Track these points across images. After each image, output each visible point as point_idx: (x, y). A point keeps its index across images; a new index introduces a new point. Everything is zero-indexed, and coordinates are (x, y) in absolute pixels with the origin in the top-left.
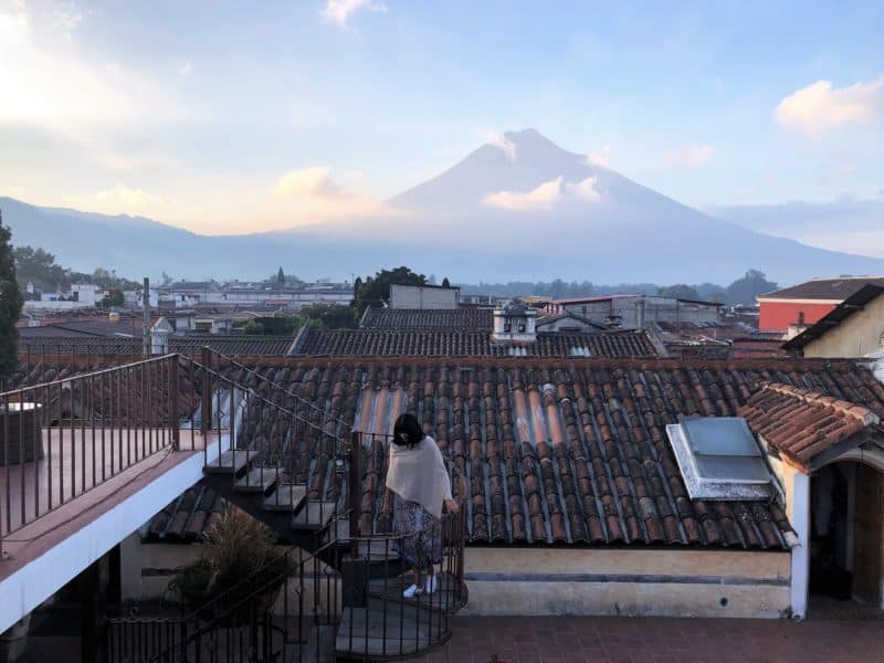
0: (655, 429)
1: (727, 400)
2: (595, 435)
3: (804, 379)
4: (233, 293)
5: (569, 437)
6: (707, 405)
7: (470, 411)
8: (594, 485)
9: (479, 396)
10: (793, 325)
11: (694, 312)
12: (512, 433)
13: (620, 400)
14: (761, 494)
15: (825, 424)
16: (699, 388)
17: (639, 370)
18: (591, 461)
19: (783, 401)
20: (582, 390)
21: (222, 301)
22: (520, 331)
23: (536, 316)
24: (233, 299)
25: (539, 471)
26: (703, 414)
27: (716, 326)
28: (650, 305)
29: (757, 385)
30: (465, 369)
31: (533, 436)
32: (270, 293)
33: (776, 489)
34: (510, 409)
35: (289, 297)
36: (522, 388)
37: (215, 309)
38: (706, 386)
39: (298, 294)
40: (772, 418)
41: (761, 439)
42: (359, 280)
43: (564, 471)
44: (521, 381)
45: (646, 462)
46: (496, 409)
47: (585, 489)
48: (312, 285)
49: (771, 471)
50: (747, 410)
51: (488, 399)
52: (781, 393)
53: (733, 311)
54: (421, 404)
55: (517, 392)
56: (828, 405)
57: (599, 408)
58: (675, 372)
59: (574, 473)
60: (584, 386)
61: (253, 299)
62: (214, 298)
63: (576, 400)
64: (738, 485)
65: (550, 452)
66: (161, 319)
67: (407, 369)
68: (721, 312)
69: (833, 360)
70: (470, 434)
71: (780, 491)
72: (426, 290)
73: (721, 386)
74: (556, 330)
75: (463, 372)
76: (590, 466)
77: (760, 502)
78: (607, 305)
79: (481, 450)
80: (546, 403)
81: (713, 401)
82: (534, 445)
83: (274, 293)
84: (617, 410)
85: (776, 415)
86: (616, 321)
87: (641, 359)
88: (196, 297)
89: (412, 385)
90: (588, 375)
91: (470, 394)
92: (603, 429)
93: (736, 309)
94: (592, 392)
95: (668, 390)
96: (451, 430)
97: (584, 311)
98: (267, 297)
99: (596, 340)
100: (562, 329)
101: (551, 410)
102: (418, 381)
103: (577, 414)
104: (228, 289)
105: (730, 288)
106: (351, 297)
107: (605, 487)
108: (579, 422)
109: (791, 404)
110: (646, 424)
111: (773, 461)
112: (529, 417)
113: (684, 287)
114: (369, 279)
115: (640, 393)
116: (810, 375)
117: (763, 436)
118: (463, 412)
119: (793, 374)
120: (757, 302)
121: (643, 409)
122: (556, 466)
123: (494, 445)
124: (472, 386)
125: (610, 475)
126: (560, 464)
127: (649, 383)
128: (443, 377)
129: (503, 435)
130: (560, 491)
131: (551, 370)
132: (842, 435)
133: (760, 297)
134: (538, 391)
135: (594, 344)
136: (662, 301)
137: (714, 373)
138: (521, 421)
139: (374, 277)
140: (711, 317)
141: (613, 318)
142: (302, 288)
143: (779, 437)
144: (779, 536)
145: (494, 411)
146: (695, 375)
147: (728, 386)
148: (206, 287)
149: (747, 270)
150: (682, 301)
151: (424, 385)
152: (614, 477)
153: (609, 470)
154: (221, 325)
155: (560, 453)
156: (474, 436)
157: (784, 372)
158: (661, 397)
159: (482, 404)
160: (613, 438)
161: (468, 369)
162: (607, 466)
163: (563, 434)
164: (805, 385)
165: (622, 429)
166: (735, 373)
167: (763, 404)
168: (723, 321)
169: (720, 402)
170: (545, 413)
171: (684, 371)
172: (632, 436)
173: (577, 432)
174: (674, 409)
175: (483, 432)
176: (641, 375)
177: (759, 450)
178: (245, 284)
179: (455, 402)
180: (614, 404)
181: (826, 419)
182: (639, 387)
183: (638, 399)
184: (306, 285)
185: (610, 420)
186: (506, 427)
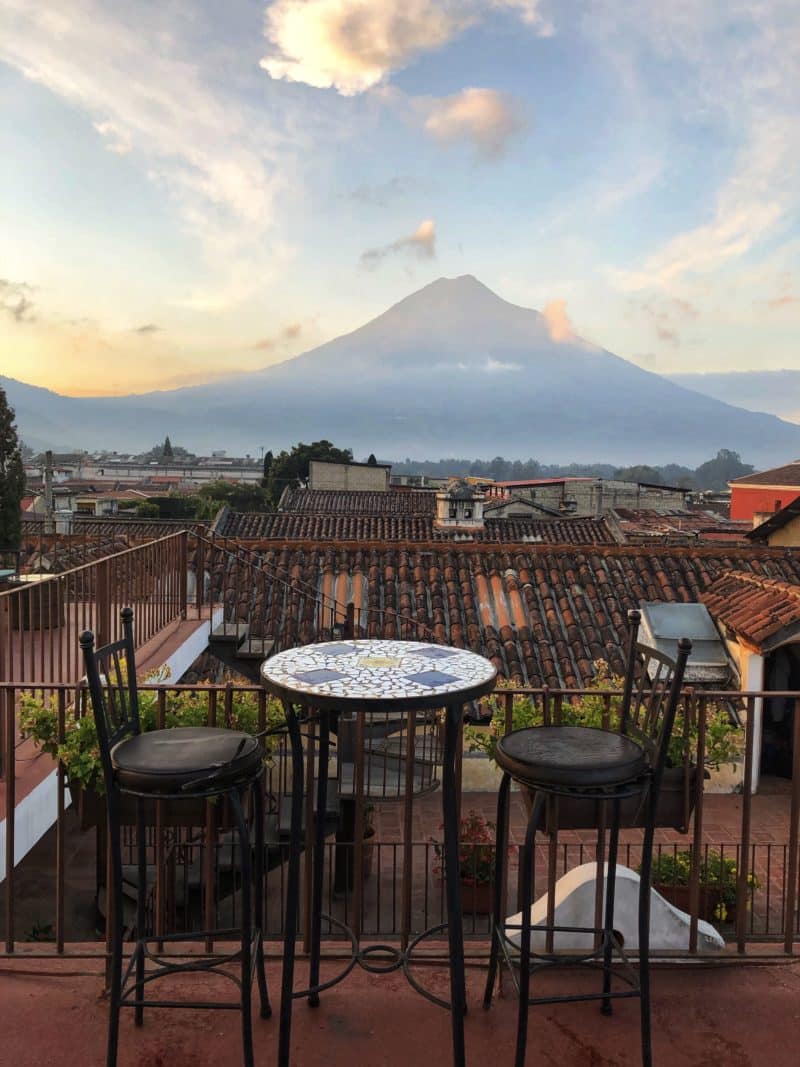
0: (617, 614)
1: (688, 588)
2: (557, 618)
3: (765, 567)
4: (110, 468)
5: (532, 622)
6: (668, 592)
7: (432, 596)
8: (557, 667)
9: (440, 581)
10: (758, 513)
11: (657, 498)
12: (476, 618)
13: (583, 587)
14: (717, 676)
15: (779, 608)
16: (661, 575)
17: (601, 556)
18: (554, 644)
19: (743, 587)
20: (544, 574)
21: (99, 477)
22: (466, 517)
23: (484, 500)
24: (111, 476)
25: (503, 653)
26: (663, 599)
27: (681, 514)
28: (607, 489)
29: (718, 573)
30: (426, 553)
31: (496, 620)
32: (157, 469)
33: (732, 671)
34: (473, 594)
35: (180, 474)
36: (484, 573)
37: (92, 487)
38: (668, 574)
39: (191, 470)
40: (731, 604)
41: (720, 624)
42: (269, 455)
43: (528, 653)
44: (483, 565)
45: (608, 646)
46: (459, 594)
47: (550, 671)
48: (207, 459)
49: (729, 655)
50: (708, 596)
51: (450, 584)
52: (741, 580)
53: (701, 497)
54: (382, 588)
55: (479, 577)
56: (783, 590)
57: (561, 593)
58: (637, 559)
59: (538, 656)
60: (546, 571)
61: (136, 476)
62: (89, 474)
63: (538, 586)
64: (697, 667)
65: (514, 636)
66: (38, 498)
67: (366, 553)
68: (688, 498)
69: (792, 549)
70: (434, 618)
71: (737, 674)
72: (352, 469)
73: (683, 572)
74: (505, 516)
75: (423, 556)
76: (553, 650)
77: (717, 683)
78: (558, 488)
79: (446, 635)
80: (508, 589)
81: (674, 588)
82: (498, 630)
83: (162, 469)
84: (580, 596)
85: (735, 601)
86: (570, 508)
87: (603, 545)
88: (67, 472)
89: (372, 569)
90: (550, 561)
91: (432, 579)
92: (566, 614)
93: (705, 496)
94: (554, 578)
95: (630, 578)
96: (415, 614)
97: (533, 495)
98: (152, 473)
99: (549, 528)
100: (511, 516)
101: (514, 595)
102: (378, 565)
103: (539, 598)
104: (104, 462)
105: (699, 471)
106: (260, 475)
107: (568, 669)
108: (541, 606)
109: (749, 590)
110: (608, 610)
111: (731, 644)
112: (492, 600)
113: (646, 468)
114: (283, 453)
115: (602, 579)
116: (771, 563)
117: (722, 621)
118: (425, 596)
119: (754, 563)
120: (729, 488)
121: (606, 595)
122: (520, 649)
123: (458, 629)
124: (433, 572)
125: (573, 657)
126: (523, 647)
127: (611, 570)
128: (404, 562)
129: (466, 620)
130: (525, 672)
131: (513, 556)
132: (794, 617)
133: (732, 482)
134: (499, 576)
135: (547, 532)
136: (621, 485)
137: (676, 560)
138: (484, 606)
139: (289, 452)
140: (676, 504)
141: (567, 504)
142: (195, 464)
143: (736, 621)
144: (734, 715)
145: (457, 596)
146: (657, 562)
147: (690, 574)
148: (77, 459)
149: (718, 450)
150: (644, 485)
151: (384, 569)
152: (577, 661)
153: (571, 652)
154: (106, 506)
155: (524, 637)
156: (438, 619)
157: (745, 560)
158: (624, 584)
159: (444, 589)
160: (575, 622)
161: (429, 553)
162: (570, 649)
163: (527, 619)
164: (765, 573)
165: (585, 614)
166: (697, 560)
167: (724, 590)
168: (689, 509)
169: (682, 589)
170: (508, 598)
171: (647, 559)
172: (594, 621)
173: (540, 616)
174: (635, 596)
175: (446, 616)
176: (603, 562)
177: (717, 635)
178: (127, 457)
179: (417, 586)
180: (577, 590)
181: (780, 603)
182: (600, 573)
183: (600, 585)
184: (200, 459)
185: (572, 604)
186: (469, 612)
